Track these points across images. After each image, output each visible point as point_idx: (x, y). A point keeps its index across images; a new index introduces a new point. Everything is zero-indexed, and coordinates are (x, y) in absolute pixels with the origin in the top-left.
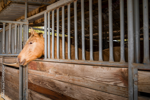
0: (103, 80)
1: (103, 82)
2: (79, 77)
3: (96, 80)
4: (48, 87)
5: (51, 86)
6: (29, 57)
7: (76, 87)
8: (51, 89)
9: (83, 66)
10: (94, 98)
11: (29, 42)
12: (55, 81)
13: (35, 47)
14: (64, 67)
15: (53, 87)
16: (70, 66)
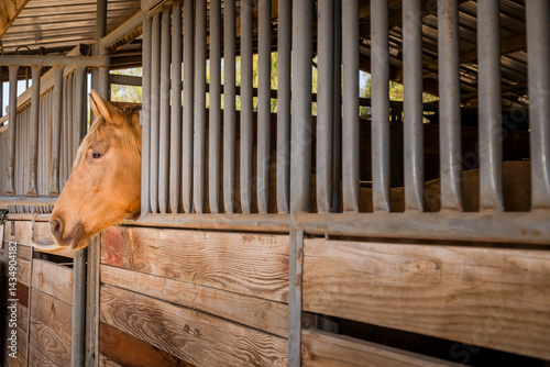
0: (262, 287)
1: (261, 296)
2: (215, 281)
3: (248, 287)
4: (146, 333)
5: (153, 330)
6: (95, 212)
7: (207, 322)
8: (153, 340)
9: (224, 234)
10: (241, 361)
11: (91, 151)
12: (162, 305)
13: (114, 167)
14: (184, 246)
15: (157, 335)
16: (197, 241)
